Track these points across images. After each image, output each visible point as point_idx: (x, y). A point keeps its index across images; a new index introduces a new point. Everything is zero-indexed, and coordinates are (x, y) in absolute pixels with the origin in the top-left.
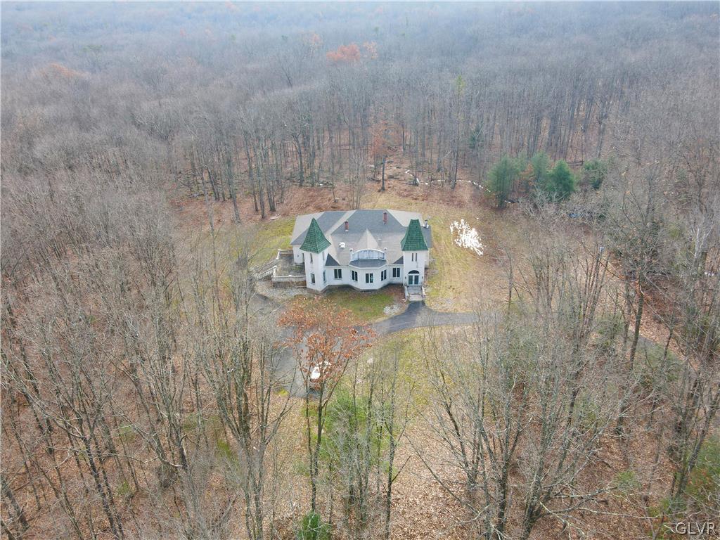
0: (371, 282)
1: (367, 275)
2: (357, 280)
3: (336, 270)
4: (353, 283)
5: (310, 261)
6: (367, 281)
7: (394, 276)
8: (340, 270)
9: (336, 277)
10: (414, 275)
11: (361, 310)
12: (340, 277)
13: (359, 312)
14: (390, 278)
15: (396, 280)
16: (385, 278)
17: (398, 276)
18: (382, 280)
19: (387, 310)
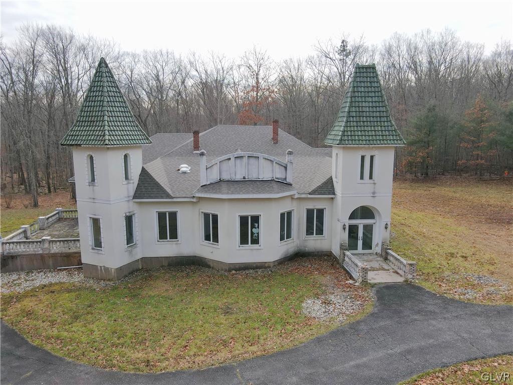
0: (255, 241)
1: (244, 220)
2: (216, 239)
3: (161, 216)
4: (206, 251)
5: (88, 177)
6: (244, 240)
7: (309, 232)
8: (173, 216)
9: (162, 236)
10: (361, 223)
11: (227, 311)
12: (174, 235)
13: (222, 319)
14: (300, 239)
15: (314, 243)
16: (289, 236)
17: (320, 231)
18: (282, 239)
19: (313, 307)
